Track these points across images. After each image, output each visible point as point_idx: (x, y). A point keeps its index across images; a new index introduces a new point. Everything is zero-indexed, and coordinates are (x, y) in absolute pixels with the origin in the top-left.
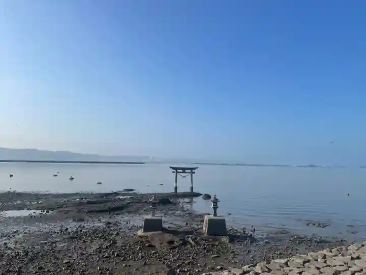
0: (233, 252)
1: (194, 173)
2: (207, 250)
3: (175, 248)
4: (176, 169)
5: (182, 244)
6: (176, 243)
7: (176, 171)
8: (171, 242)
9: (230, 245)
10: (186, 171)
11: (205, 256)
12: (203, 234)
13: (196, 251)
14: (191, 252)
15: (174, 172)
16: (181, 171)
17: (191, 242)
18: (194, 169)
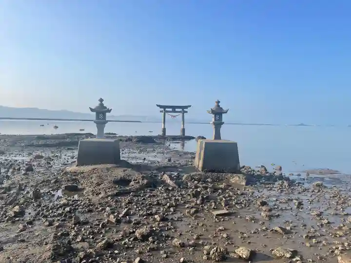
0: (264, 204)
1: (187, 112)
2: (203, 199)
3: (127, 193)
4: (164, 107)
5: (148, 185)
6: (132, 183)
7: (165, 110)
8: (124, 182)
9: (250, 190)
10: (177, 110)
11: (196, 212)
12: (194, 169)
13: (177, 200)
14: (163, 202)
15: (161, 112)
16: (171, 110)
17: (169, 181)
18: (186, 107)
